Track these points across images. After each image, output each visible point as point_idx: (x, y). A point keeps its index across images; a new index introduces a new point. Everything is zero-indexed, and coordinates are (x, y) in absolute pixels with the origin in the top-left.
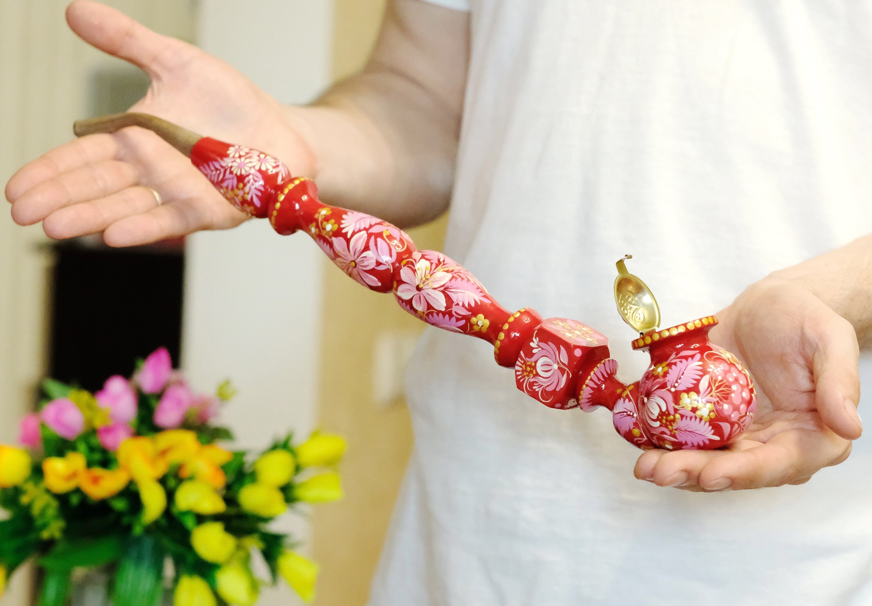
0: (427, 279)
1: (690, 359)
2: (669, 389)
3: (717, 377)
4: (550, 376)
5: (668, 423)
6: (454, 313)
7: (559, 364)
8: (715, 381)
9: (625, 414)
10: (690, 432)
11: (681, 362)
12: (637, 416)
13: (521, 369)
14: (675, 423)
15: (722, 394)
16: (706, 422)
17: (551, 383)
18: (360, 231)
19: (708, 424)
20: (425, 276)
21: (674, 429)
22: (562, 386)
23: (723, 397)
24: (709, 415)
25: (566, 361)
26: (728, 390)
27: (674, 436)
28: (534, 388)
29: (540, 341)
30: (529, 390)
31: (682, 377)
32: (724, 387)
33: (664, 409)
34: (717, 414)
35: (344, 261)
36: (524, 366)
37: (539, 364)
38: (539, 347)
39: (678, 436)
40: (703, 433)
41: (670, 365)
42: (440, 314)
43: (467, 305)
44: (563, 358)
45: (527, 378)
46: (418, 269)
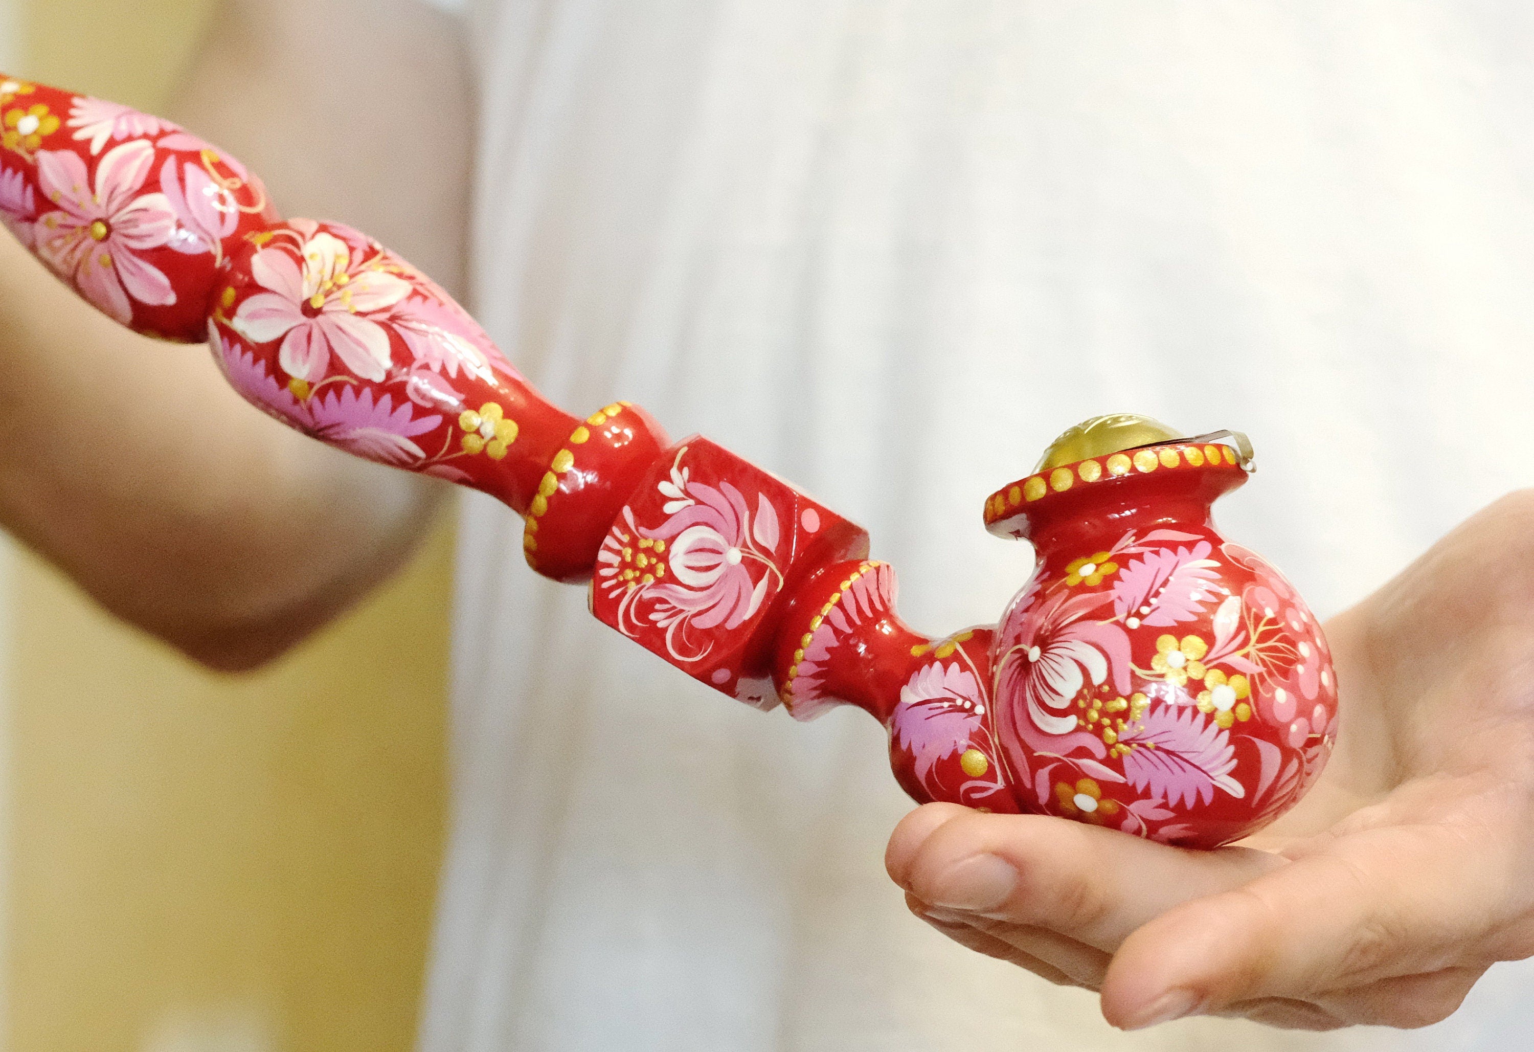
0: (339, 287)
1: (1182, 550)
2: (1122, 621)
3: (1262, 608)
4: (711, 583)
5: (1106, 721)
6: (410, 391)
7: (748, 548)
8: (1258, 619)
9: (946, 704)
10: (1168, 753)
11: (1157, 553)
12: (986, 711)
13: (619, 559)
14: (1130, 722)
15: (1277, 658)
16: (1221, 731)
17: (711, 604)
18: (130, 138)
19: (1226, 735)
20: (332, 277)
21: (1122, 740)
22: (747, 617)
23: (1274, 665)
24: (1233, 709)
25: (771, 540)
26: (1288, 649)
27: (1116, 764)
28: (652, 617)
29: (692, 479)
30: (639, 624)
31: (1162, 590)
32: (1279, 641)
33: (1099, 676)
34: (1256, 714)
35: (70, 221)
36: (628, 552)
37: (679, 547)
38: (688, 494)
39: (1127, 763)
40: (1205, 764)
41: (1123, 560)
42: (367, 392)
43: (453, 374)
44: (764, 533)
45: (632, 587)
46: (312, 256)
